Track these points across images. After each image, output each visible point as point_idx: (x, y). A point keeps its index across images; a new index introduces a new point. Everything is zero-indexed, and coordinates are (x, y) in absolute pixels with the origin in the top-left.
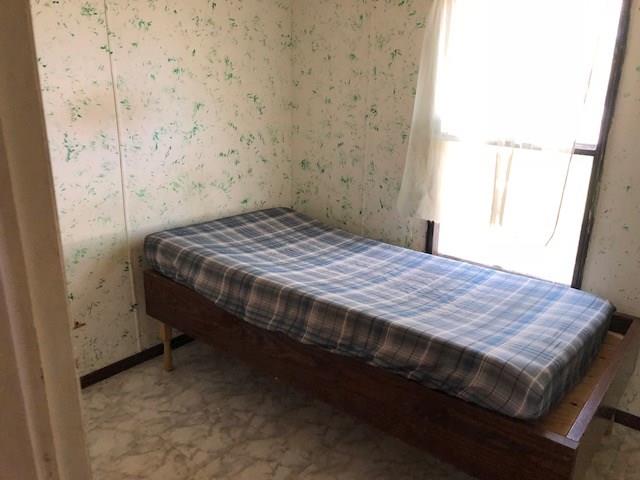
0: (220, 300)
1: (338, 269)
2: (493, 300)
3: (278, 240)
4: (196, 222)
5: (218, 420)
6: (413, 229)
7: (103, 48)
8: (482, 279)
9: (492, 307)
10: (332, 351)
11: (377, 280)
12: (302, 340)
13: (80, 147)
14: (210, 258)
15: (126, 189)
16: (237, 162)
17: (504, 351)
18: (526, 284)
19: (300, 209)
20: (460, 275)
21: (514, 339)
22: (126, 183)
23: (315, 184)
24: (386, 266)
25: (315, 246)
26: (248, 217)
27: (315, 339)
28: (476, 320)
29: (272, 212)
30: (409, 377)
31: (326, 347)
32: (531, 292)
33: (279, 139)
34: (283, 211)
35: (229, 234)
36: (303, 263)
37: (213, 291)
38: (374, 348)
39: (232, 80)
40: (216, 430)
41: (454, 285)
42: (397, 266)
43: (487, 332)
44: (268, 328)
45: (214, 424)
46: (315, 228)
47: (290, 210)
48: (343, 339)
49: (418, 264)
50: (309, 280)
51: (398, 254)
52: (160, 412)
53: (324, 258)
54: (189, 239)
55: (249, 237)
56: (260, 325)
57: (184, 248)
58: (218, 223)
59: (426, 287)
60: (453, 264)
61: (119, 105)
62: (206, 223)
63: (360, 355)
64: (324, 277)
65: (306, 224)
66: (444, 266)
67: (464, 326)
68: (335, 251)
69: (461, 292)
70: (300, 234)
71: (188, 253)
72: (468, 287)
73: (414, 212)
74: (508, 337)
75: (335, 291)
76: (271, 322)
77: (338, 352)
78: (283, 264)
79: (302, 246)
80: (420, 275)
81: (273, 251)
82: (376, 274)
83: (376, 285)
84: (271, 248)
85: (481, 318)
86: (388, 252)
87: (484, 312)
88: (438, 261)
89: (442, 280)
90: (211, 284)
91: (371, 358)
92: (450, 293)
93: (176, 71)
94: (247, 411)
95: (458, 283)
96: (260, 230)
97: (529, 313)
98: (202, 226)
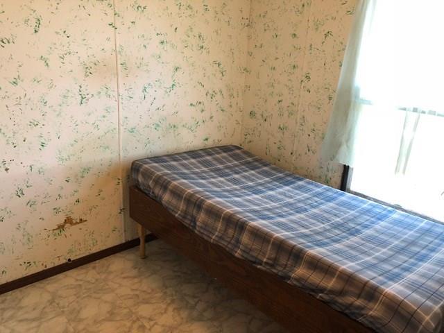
0: (179, 215)
1: (270, 198)
2: (394, 236)
3: (227, 171)
4: (169, 153)
5: (173, 301)
6: (332, 170)
7: (110, 25)
8: (385, 216)
9: (393, 243)
10: (259, 267)
11: (299, 211)
12: (236, 255)
13: (90, 96)
14: (175, 183)
15: (121, 127)
16: (202, 111)
17: (402, 288)
18: (422, 225)
19: (246, 148)
20: (367, 212)
21: (411, 276)
22: (121, 122)
23: (259, 129)
24: (308, 199)
25: (254, 177)
26: (207, 151)
27: (245, 255)
28: (377, 254)
29: (225, 149)
30: (318, 297)
31: (255, 263)
32: (426, 232)
33: (235, 95)
34: (233, 148)
35: (192, 164)
36: (244, 191)
37: (175, 207)
38: (292, 271)
39: (203, 50)
40: (170, 309)
41: (361, 220)
42: (316, 199)
43: (387, 267)
44: (212, 241)
45: (169, 304)
46: (256, 163)
47: (238, 148)
48: (268, 259)
49: (334, 199)
50: (246, 206)
51: (319, 190)
52: (132, 290)
53: (260, 188)
54: (163, 166)
55: (206, 167)
56: (205, 238)
57: (158, 173)
58: (185, 155)
59: (338, 219)
60: (362, 202)
61: (119, 66)
62: (176, 154)
63: (280, 274)
64: (257, 205)
65: (250, 159)
66: (354, 202)
67: (368, 259)
68: (269, 182)
69: (366, 227)
70: (243, 167)
71: (160, 176)
72: (373, 223)
73: (334, 157)
74: (405, 274)
75: (264, 218)
76: (214, 237)
77: (264, 269)
78: (228, 191)
79: (245, 177)
80: (335, 209)
81: (222, 179)
82: (300, 205)
83: (298, 215)
84: (221, 176)
85: (382, 252)
86: (310, 187)
87: (385, 247)
88: (349, 198)
89: (352, 215)
90: (174, 201)
91: (289, 278)
92: (358, 227)
93: (162, 42)
94: (194, 297)
95: (364, 219)
96: (214, 162)
97: (424, 252)
98: (173, 156)
